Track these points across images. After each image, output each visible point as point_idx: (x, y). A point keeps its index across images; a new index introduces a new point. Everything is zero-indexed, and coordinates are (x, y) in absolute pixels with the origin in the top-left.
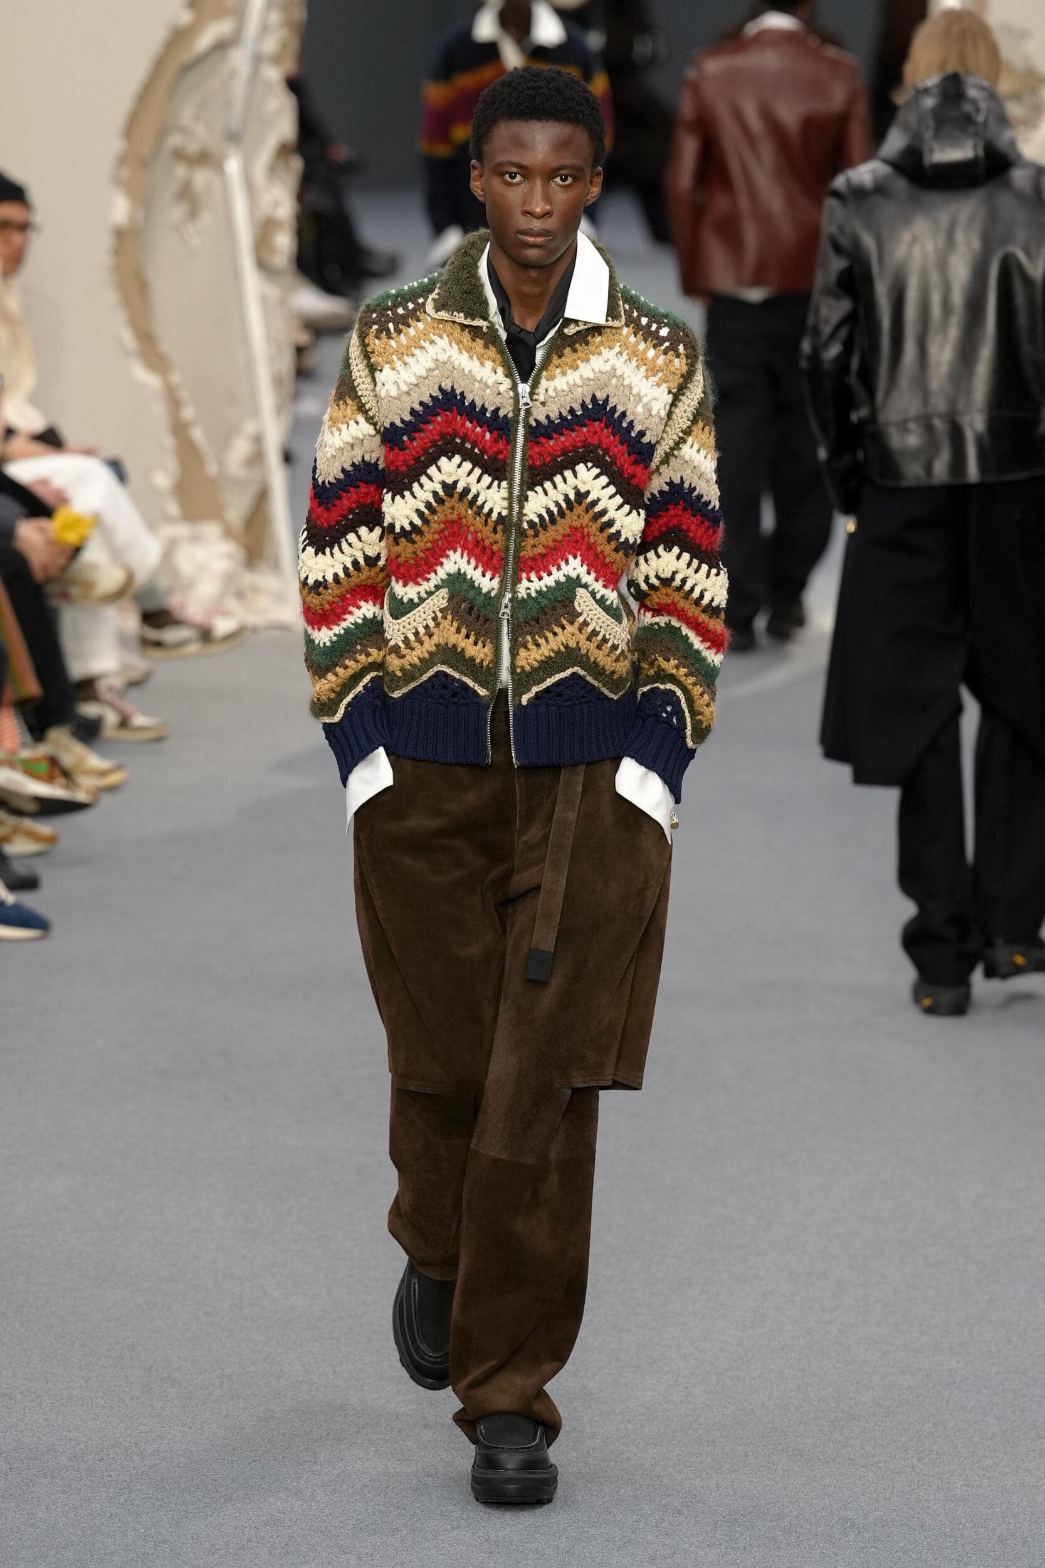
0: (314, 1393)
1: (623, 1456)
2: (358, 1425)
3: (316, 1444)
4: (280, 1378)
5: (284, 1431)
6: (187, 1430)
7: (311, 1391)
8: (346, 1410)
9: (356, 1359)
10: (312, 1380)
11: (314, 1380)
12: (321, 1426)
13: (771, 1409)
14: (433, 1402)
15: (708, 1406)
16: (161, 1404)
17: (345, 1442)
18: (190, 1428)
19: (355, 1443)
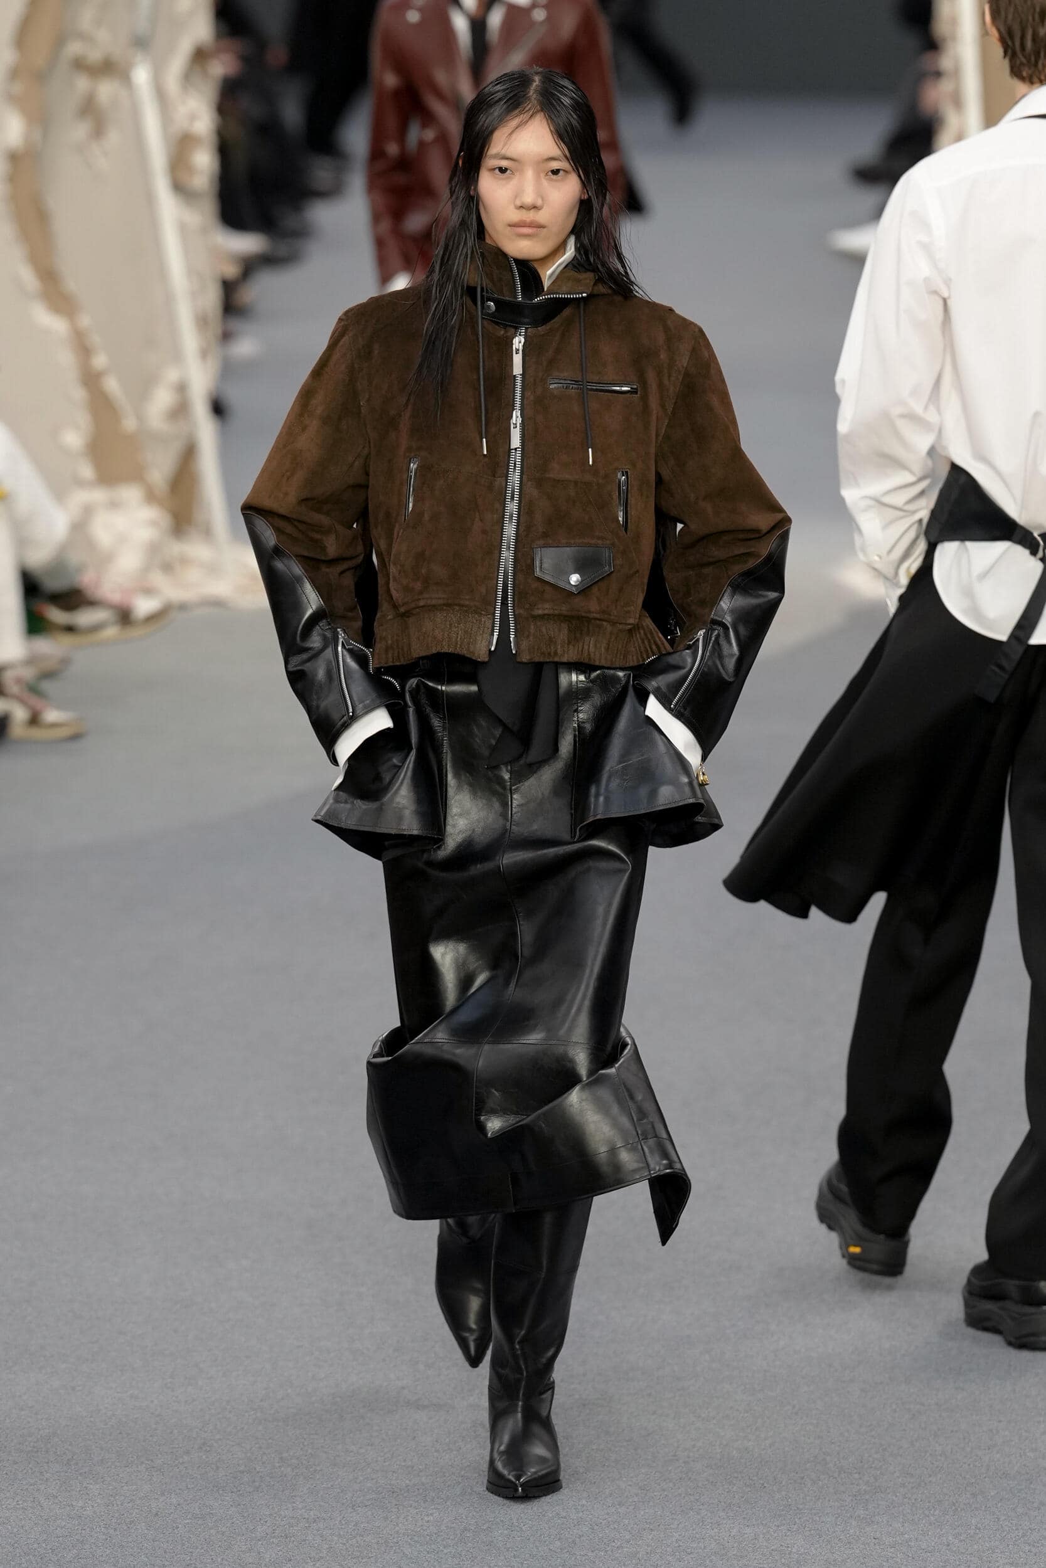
0: (257, 1484)
1: (614, 1544)
2: (308, 1519)
3: (260, 1543)
4: (218, 1468)
5: (224, 1529)
6: (112, 1531)
7: (254, 1481)
8: (294, 1503)
9: (306, 1443)
10: (255, 1469)
11: (258, 1470)
12: (266, 1522)
13: (784, 1483)
14: (395, 1490)
15: (712, 1482)
16: (80, 1504)
17: (293, 1538)
18: (115, 1530)
19: (305, 1540)
